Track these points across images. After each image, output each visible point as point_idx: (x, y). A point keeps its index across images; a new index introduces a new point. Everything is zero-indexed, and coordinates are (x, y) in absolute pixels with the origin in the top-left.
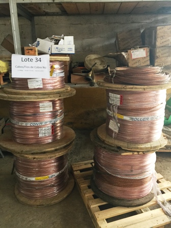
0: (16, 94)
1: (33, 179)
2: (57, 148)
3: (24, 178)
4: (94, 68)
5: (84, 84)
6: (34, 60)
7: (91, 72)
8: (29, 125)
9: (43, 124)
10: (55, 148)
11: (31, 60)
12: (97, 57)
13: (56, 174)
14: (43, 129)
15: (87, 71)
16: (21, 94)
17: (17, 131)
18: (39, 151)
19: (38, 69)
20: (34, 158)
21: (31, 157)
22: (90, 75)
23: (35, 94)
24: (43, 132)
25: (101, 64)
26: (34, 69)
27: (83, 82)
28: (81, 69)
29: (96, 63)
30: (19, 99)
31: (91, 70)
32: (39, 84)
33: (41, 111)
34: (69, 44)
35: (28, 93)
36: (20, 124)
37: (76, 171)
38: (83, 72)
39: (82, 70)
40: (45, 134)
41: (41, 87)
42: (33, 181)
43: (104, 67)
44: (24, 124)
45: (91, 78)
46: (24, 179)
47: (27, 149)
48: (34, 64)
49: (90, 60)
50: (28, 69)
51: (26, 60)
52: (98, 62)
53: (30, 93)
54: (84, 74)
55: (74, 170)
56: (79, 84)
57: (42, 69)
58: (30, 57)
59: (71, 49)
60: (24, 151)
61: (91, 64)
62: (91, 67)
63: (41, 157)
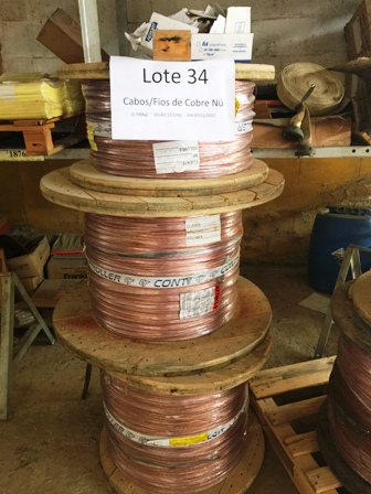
0: (116, 190)
1: (165, 443)
2: (237, 354)
3: (137, 437)
4: (308, 101)
5: (278, 149)
6: (186, 76)
7: (301, 116)
8: (151, 285)
9: (193, 281)
10: (232, 356)
11: (176, 77)
12: (313, 70)
13: (227, 426)
14: (193, 296)
15: (285, 111)
16: (135, 192)
17: (109, 299)
18: (186, 368)
19: (195, 109)
20: (172, 391)
21: (162, 386)
22: (299, 124)
23: (178, 193)
24: (193, 303)
25: (326, 92)
26: (182, 109)
27: (275, 145)
28: (270, 106)
29: (312, 89)
30: (130, 210)
31: (299, 108)
32: (189, 158)
33: (189, 243)
34: (239, 32)
35: (157, 190)
36: (122, 281)
37: (263, 398)
38: (275, 116)
39: (271, 110)
40: (195, 309)
41: (195, 167)
42: (163, 449)
43: (334, 99)
44: (136, 282)
45: (300, 132)
46: (136, 440)
47: (148, 358)
48: (183, 90)
49: (296, 79)
50: (164, 109)
51: (157, 77)
52: (318, 85)
53: (163, 190)
54: (277, 122)
55: (258, 396)
56: (262, 150)
57: (211, 109)
58: (173, 67)
59: (242, 46)
60: (142, 365)
61: (298, 93)
62: (299, 99)
63: (195, 386)
